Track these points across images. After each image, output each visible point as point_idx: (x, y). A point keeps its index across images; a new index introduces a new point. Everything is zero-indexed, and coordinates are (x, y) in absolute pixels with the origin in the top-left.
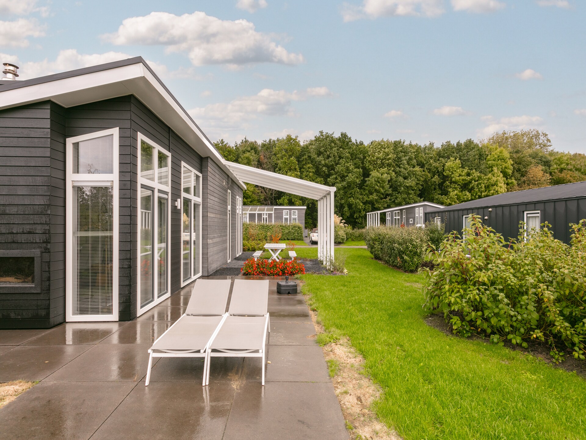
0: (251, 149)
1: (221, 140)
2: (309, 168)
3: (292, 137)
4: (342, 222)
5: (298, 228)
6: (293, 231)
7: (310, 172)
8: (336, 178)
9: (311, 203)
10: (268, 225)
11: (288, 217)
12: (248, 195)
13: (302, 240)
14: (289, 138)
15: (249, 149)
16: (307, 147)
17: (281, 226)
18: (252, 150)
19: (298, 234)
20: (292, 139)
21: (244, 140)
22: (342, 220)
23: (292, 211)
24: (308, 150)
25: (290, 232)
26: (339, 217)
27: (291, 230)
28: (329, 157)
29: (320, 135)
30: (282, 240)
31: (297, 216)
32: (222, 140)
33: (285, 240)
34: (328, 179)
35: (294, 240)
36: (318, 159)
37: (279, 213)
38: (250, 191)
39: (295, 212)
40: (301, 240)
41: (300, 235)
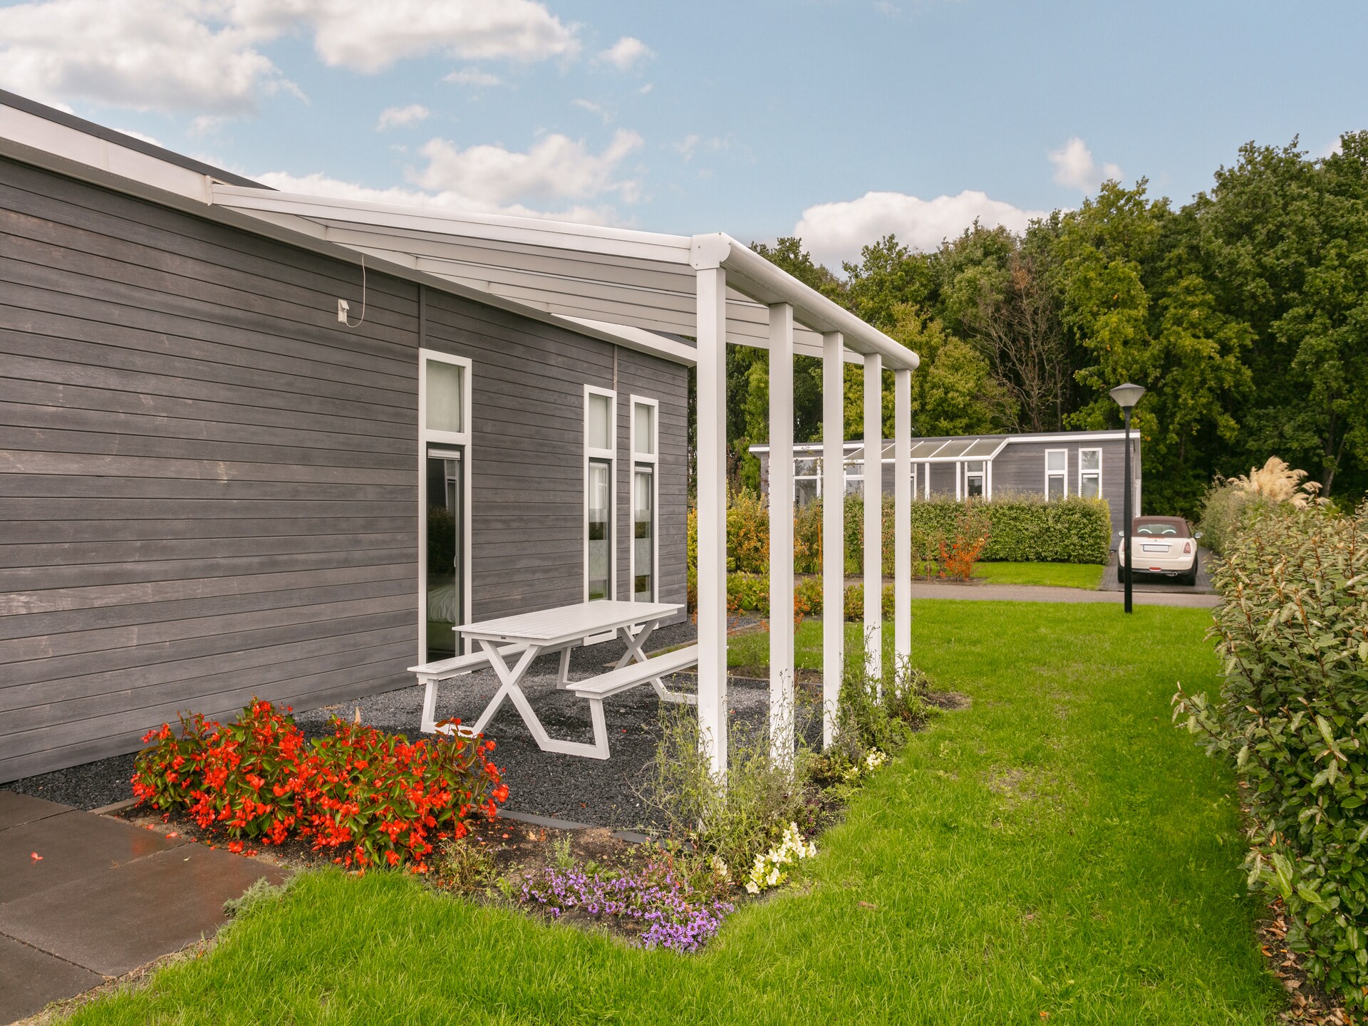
0: (986, 254)
1: (887, 238)
2: (1188, 291)
3: (1120, 187)
4: (1304, 491)
5: (1084, 516)
6: (1059, 526)
7: (1193, 307)
8: (1309, 317)
9: (1196, 420)
10: (961, 506)
11: (1065, 472)
12: (954, 405)
13: (1101, 563)
14: (1112, 196)
15: (979, 253)
16: (1188, 213)
17: (1011, 508)
18: (989, 259)
19: (1082, 538)
20: (1122, 194)
21: (972, 230)
22: (1303, 480)
23: (1081, 450)
24: (1191, 224)
25: (1048, 530)
26: (1291, 468)
27: (1051, 522)
28: (1274, 239)
29: (1243, 161)
30: (1016, 560)
31: (1100, 471)
32: (892, 237)
33: (1027, 559)
34: (1276, 324)
35: (1067, 561)
36: (1226, 250)
37: (1030, 459)
38: (960, 392)
39: (1094, 452)
40: (1093, 562)
41: (1091, 541)
